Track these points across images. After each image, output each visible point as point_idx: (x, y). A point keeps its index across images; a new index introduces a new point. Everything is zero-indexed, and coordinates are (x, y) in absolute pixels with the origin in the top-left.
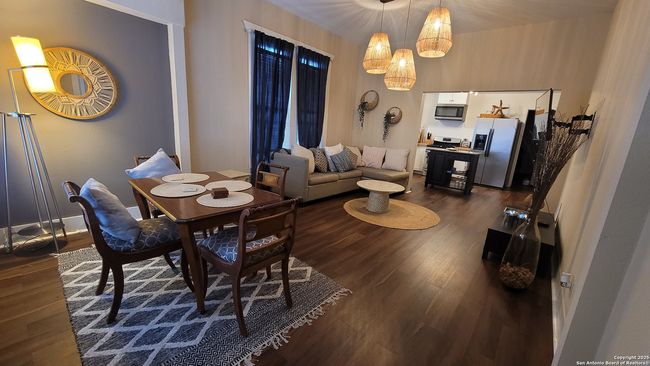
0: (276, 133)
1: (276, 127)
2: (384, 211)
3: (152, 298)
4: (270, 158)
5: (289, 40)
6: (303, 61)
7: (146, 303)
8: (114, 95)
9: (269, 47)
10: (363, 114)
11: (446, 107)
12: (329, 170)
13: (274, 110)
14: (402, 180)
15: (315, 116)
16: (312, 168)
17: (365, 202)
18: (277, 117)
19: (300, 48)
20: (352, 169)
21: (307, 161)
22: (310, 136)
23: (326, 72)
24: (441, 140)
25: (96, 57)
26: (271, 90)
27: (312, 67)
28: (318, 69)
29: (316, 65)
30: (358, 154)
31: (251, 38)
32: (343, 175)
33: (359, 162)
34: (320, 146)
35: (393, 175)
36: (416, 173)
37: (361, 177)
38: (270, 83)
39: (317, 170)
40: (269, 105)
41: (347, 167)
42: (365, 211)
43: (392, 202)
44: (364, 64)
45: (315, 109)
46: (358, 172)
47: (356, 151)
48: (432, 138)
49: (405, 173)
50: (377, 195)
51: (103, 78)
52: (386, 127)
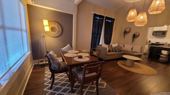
0: (98, 40)
1: (98, 38)
2: (132, 66)
3: (61, 83)
4: (96, 47)
5: (103, 15)
6: (107, 20)
7: (59, 84)
8: (61, 31)
9: (98, 17)
10: (125, 35)
11: (157, 32)
12: (113, 51)
13: (98, 34)
14: (139, 56)
15: (109, 35)
16: (108, 50)
17: (125, 62)
18: (99, 36)
19: (106, 17)
20: (120, 51)
21: (106, 48)
22: (108, 41)
23: (113, 23)
24: (155, 43)
25: (58, 23)
26: (97, 29)
27: (110, 22)
28: (111, 22)
29: (110, 21)
30: (123, 47)
31: (93, 16)
32: (117, 53)
33: (123, 49)
34: (111, 44)
35: (136, 54)
36: (145, 54)
37: (124, 54)
38: (97, 27)
39: (109, 51)
40: (97, 33)
41: (119, 51)
42: (125, 65)
43: (135, 63)
44: (127, 19)
45: (110, 33)
46: (123, 52)
47: (122, 46)
48: (151, 42)
49: (140, 54)
50: (130, 60)
51: (59, 28)
52: (133, 39)
